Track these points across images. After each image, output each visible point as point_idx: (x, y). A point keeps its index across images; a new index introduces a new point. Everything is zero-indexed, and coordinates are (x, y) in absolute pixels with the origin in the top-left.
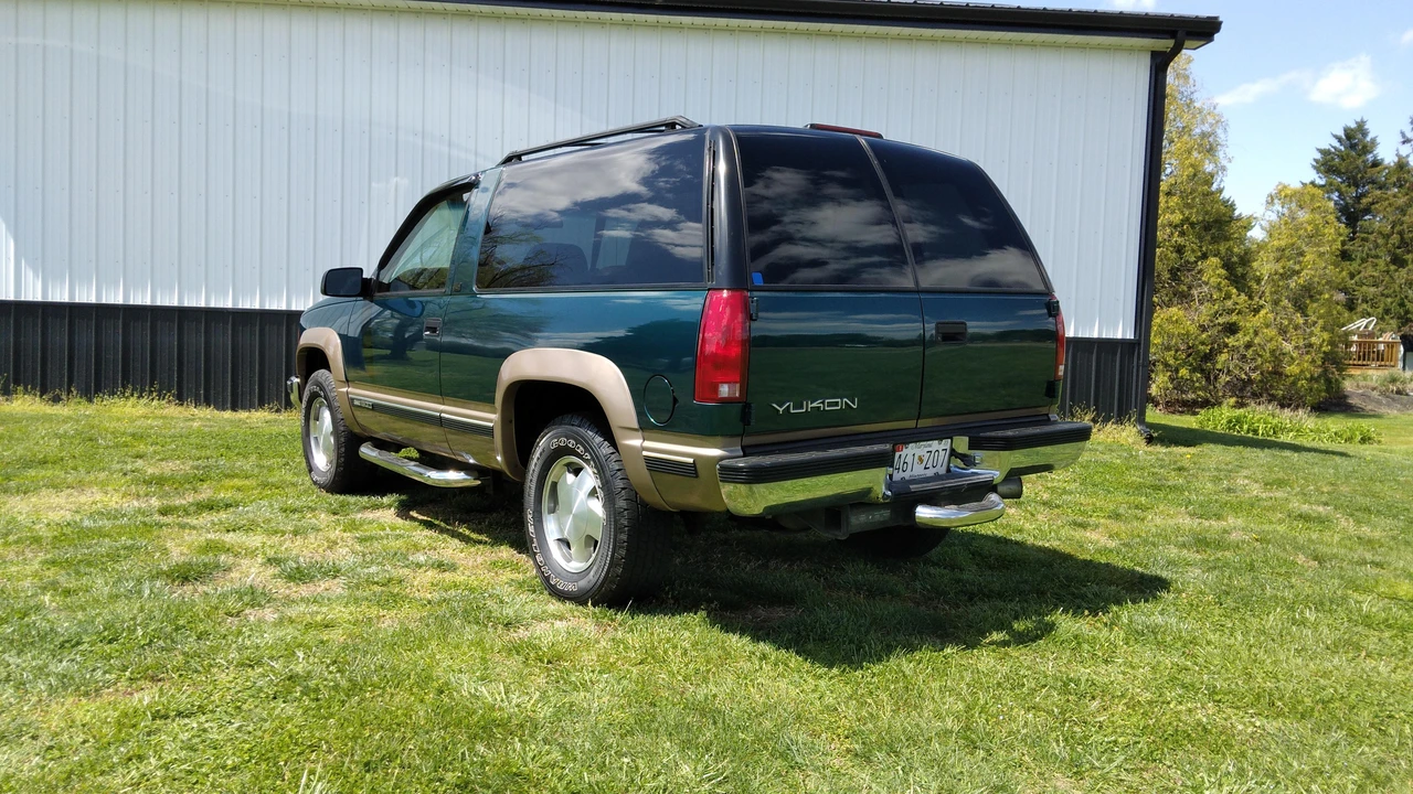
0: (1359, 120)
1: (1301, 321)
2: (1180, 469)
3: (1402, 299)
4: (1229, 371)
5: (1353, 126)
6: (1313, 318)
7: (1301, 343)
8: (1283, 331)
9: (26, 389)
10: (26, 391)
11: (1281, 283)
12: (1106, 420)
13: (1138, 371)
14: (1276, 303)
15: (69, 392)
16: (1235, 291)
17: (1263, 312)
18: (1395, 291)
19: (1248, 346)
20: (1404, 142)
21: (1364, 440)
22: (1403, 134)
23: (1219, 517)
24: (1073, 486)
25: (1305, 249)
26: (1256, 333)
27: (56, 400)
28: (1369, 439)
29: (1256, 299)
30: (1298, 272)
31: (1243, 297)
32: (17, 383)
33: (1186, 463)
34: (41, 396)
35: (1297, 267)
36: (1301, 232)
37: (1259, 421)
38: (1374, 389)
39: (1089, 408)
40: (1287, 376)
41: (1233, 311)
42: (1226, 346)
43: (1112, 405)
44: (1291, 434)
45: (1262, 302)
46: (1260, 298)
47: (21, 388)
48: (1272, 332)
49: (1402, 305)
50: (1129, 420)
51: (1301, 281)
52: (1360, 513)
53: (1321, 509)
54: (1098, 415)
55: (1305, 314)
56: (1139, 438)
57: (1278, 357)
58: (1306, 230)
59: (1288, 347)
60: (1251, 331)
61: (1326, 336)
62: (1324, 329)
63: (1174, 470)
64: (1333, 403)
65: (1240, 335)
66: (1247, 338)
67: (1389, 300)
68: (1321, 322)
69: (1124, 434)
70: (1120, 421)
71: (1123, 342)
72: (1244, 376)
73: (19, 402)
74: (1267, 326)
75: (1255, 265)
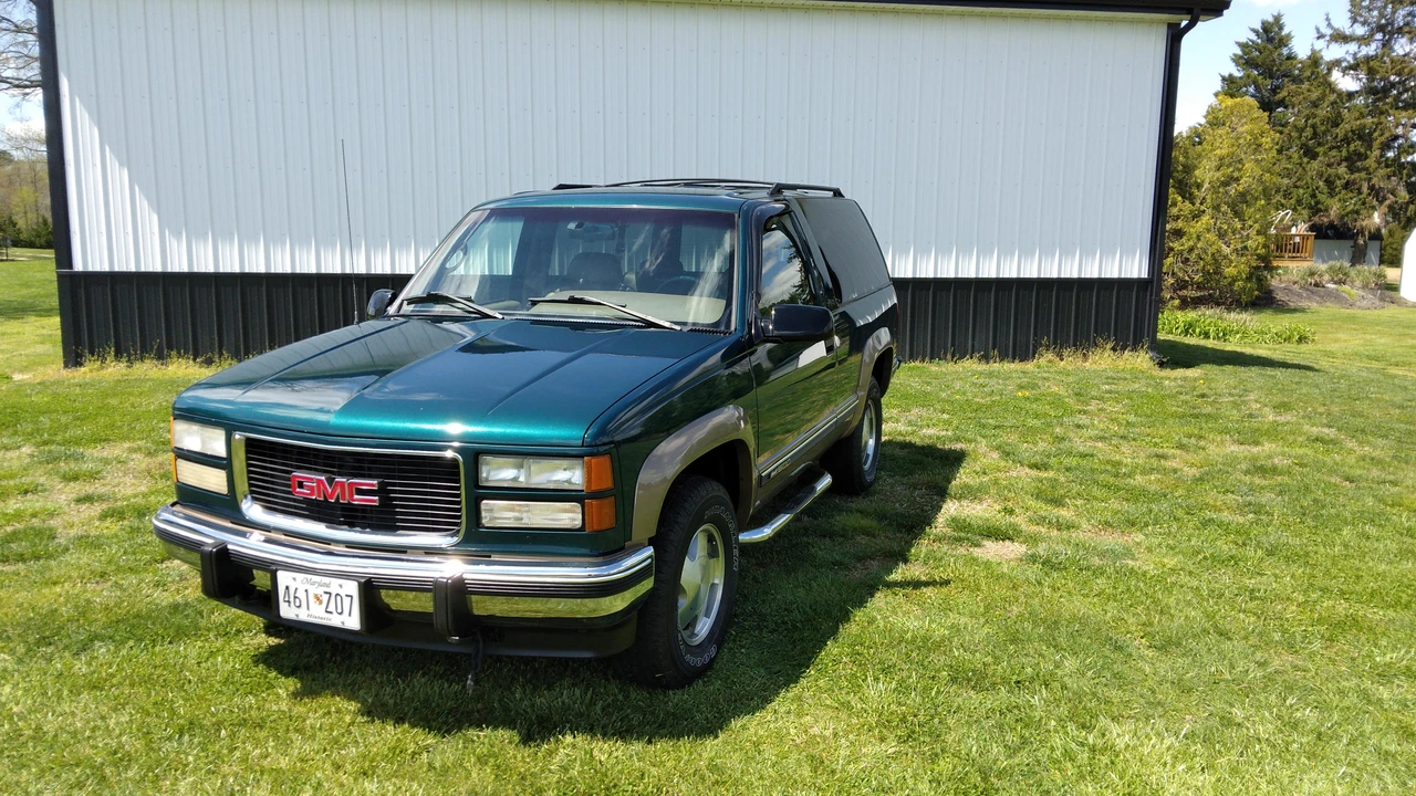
0: (1276, 14)
1: (1239, 225)
2: (1203, 396)
3: (1314, 190)
4: (1173, 274)
5: (1271, 19)
6: (1250, 223)
7: (1239, 246)
8: (1221, 235)
9: (179, 353)
10: (179, 356)
11: (1221, 190)
12: (1123, 349)
13: (1150, 306)
14: (1217, 208)
15: (221, 355)
16: (1180, 198)
17: (1205, 218)
18: (1307, 183)
19: (1191, 250)
20: (1318, 38)
21: (1302, 339)
22: (1318, 30)
23: (1256, 443)
24: (1132, 418)
25: (1243, 156)
26: (1198, 238)
27: (209, 362)
28: (1305, 338)
29: (1198, 205)
30: (1237, 180)
31: (1187, 203)
32: (170, 348)
33: (1202, 387)
34: (194, 360)
35: (1236, 174)
36: (1241, 141)
37: (1209, 324)
38: (1295, 283)
39: (1109, 337)
40: (1225, 278)
41: (1178, 217)
42: (1172, 249)
43: (1128, 335)
44: (1238, 336)
45: (1202, 208)
46: (1201, 204)
47: (174, 353)
48: (1212, 237)
49: (1313, 196)
50: (1142, 347)
51: (1240, 188)
52: (1359, 433)
53: (1326, 430)
54: (1117, 344)
55: (1243, 220)
56: (1152, 363)
57: (1218, 259)
58: (1245, 139)
59: (1226, 250)
60: (1195, 236)
61: (1261, 239)
62: (1258, 233)
63: (1198, 396)
64: (1264, 300)
65: (1184, 240)
66: (1191, 243)
67: (1301, 191)
68: (1257, 226)
69: (1139, 360)
70: (1134, 349)
71: (1139, 281)
72: (1187, 278)
73: (175, 365)
74: (1208, 231)
75: (1197, 172)
